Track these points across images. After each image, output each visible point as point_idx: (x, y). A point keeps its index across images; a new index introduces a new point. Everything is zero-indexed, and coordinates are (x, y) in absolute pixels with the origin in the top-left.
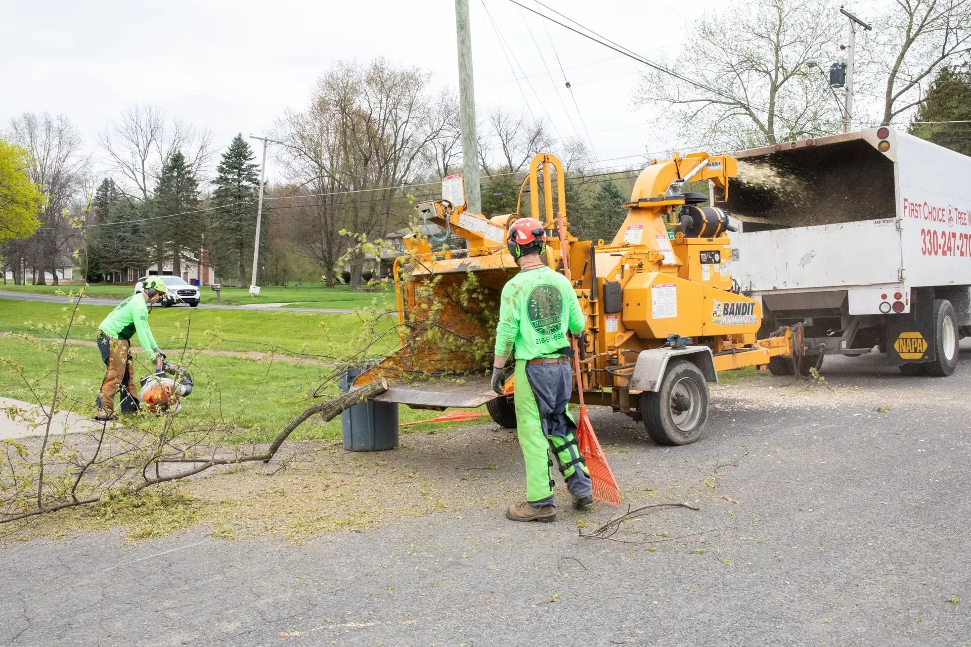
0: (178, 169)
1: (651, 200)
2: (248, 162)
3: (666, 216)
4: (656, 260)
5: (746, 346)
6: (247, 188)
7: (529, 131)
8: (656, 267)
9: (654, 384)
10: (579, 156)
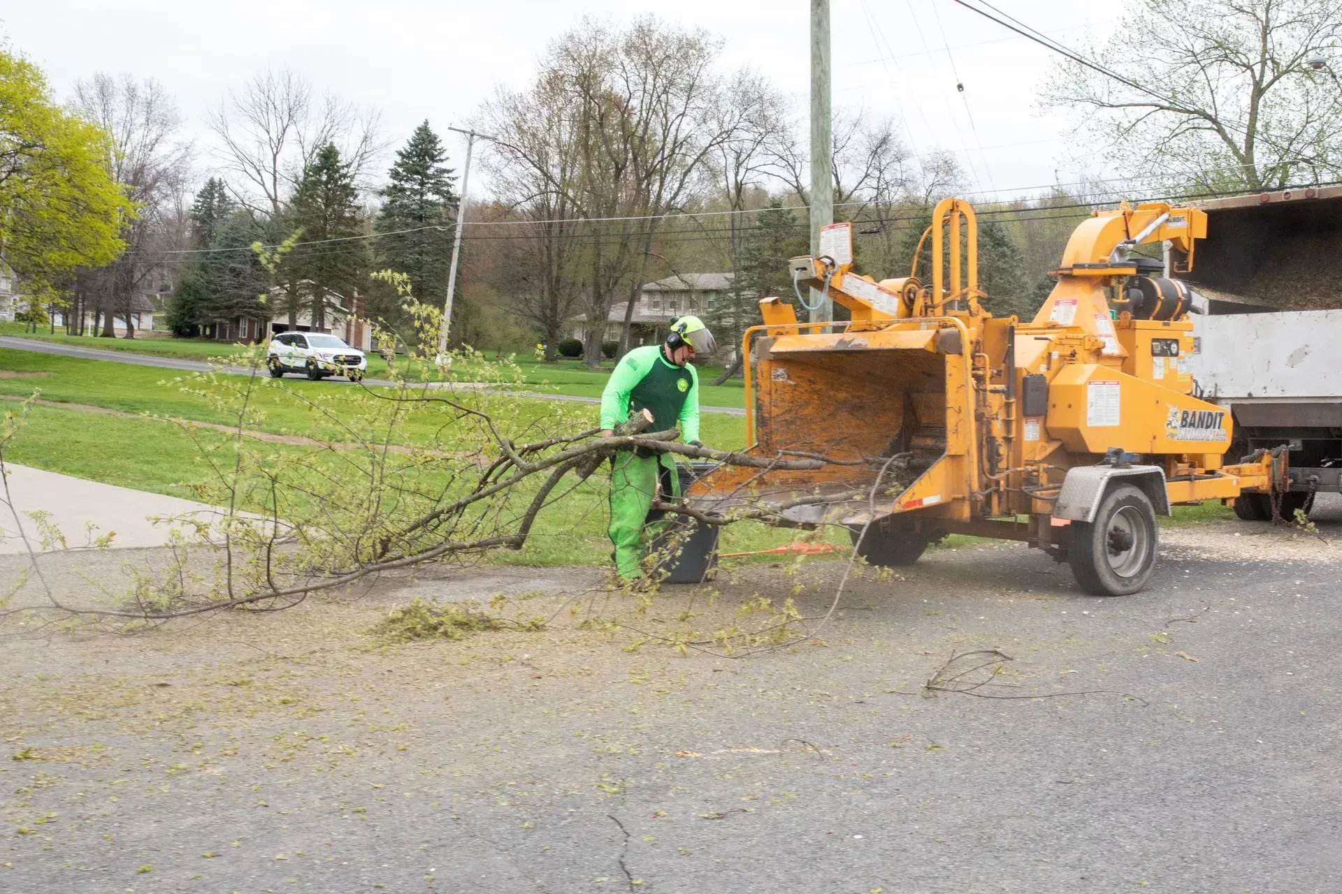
0: (328, 169)
1: (1091, 266)
2: (437, 165)
3: (1108, 289)
4: (1095, 348)
5: (1207, 472)
6: (432, 204)
7: (870, 136)
8: (1093, 359)
9: (1088, 512)
10: (946, 179)
